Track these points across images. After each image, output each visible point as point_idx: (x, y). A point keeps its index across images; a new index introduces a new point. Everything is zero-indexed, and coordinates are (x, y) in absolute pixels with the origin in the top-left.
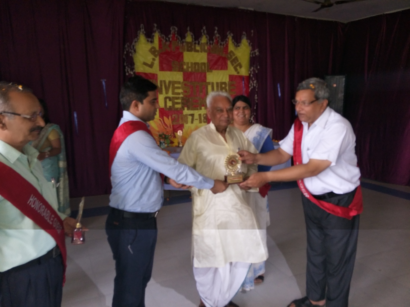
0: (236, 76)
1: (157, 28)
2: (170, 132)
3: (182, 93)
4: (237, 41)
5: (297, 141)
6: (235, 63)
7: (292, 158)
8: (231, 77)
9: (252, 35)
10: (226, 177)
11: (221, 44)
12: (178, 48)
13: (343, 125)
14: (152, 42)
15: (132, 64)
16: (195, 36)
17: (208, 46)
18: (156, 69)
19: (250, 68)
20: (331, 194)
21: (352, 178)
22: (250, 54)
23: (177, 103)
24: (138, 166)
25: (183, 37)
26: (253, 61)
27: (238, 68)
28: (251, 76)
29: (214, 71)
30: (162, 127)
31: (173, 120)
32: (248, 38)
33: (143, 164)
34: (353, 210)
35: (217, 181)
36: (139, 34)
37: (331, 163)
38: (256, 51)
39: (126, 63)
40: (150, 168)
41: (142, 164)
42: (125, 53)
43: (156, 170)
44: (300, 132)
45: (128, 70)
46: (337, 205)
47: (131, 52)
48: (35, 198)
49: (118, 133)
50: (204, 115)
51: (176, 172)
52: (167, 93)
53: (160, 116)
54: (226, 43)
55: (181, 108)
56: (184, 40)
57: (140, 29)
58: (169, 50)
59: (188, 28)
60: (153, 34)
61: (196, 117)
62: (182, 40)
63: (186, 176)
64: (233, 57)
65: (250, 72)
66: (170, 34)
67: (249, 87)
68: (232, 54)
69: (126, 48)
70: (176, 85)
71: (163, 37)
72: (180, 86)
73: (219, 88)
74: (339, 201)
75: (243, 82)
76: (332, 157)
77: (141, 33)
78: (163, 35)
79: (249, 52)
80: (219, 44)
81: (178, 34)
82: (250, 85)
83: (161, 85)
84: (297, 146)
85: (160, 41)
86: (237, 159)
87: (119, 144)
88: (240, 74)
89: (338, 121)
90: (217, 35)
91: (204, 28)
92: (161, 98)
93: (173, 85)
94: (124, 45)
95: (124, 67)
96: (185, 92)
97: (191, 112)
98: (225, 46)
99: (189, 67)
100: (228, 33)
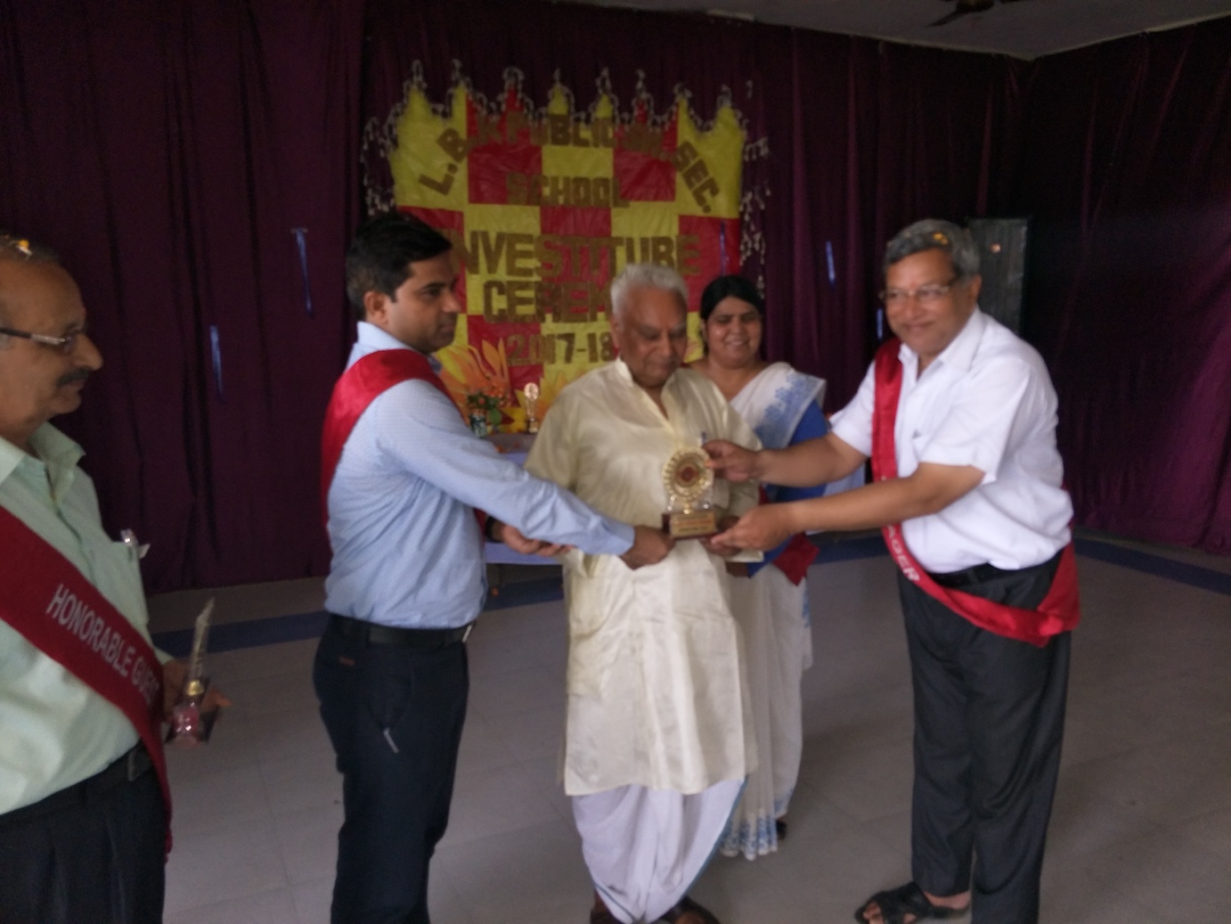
0: (701, 219)
1: (463, 71)
2: (501, 389)
3: (537, 269)
4: (704, 114)
5: (883, 413)
6: (699, 179)
7: (868, 463)
8: (687, 223)
9: (750, 94)
10: (666, 519)
11: (655, 123)
12: (524, 134)
13: (1020, 361)
14: (446, 115)
15: (385, 180)
16: (576, 97)
17: (617, 129)
18: (458, 198)
19: (743, 195)
20: (985, 571)
21: (1048, 521)
22: (744, 152)
23: (524, 301)
24: (410, 488)
25: (541, 100)
26: (751, 173)
27: (707, 194)
28: (747, 218)
29: (633, 204)
30: (478, 373)
31: (510, 352)
32: (738, 103)
33: (424, 481)
34: (1052, 620)
35: (641, 531)
36: (408, 89)
37: (982, 474)
38: (761, 142)
39: (369, 179)
40: (443, 494)
41: (420, 482)
42: (365, 147)
43: (460, 498)
44: (893, 386)
45: (373, 199)
46: (1004, 603)
47: (383, 147)
48: (69, 594)
49: (345, 388)
50: (603, 336)
51: (523, 504)
52: (492, 268)
53: (471, 341)
54: (670, 118)
55: (534, 316)
56: (543, 110)
57: (411, 76)
58: (497, 138)
59: (557, 75)
60: (451, 91)
61: (581, 342)
62: (536, 107)
63: (553, 514)
64: (692, 163)
65: (741, 208)
66: (502, 90)
67: (738, 253)
68: (687, 153)
69: (368, 133)
70: (519, 247)
71: (481, 101)
72: (530, 247)
73: (651, 257)
74: (1008, 590)
75: (722, 238)
76: (987, 459)
77: (414, 87)
78: (480, 95)
79: (741, 146)
80: (649, 123)
81: (524, 91)
82: (742, 248)
83: (475, 247)
84: (883, 428)
85: (471, 111)
86: (701, 465)
87: (350, 422)
88: (711, 214)
89: (1003, 351)
90: (644, 96)
91: (605, 73)
92: (474, 285)
93: (511, 246)
94: (362, 123)
95: (363, 191)
96: (547, 266)
97: (565, 328)
98: (667, 128)
99: (559, 192)
100: (676, 89)
